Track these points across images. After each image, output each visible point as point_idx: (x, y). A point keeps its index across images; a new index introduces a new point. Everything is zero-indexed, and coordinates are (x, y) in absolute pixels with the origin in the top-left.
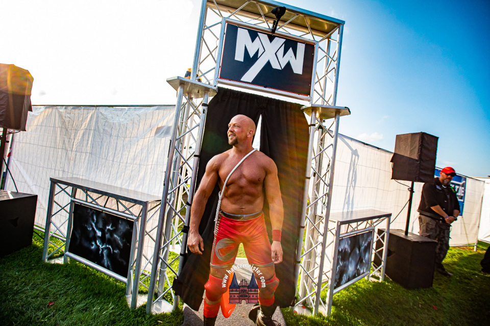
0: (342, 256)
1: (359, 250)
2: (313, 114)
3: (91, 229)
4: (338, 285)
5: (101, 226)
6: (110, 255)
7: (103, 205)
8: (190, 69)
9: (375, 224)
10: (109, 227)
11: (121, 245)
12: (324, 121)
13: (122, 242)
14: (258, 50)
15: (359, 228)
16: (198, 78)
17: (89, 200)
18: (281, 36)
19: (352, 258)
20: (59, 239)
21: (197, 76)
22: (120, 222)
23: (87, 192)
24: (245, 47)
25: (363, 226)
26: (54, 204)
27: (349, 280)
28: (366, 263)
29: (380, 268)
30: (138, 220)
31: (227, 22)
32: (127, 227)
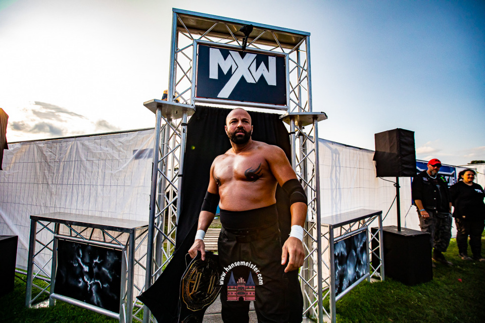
0: (339, 260)
1: (356, 253)
2: (292, 122)
3: (77, 265)
4: (340, 291)
5: (87, 260)
6: (100, 291)
7: (88, 238)
8: (166, 91)
9: (367, 224)
10: (97, 261)
11: (111, 277)
12: (303, 128)
13: (111, 275)
14: (231, 66)
15: (353, 229)
16: (174, 99)
17: (74, 234)
18: (252, 52)
19: (350, 261)
20: (44, 280)
21: (174, 97)
22: (108, 254)
23: (70, 226)
24: (219, 65)
25: (355, 226)
26: (36, 242)
27: (350, 284)
28: (364, 265)
29: (379, 268)
30: (126, 249)
31: (198, 43)
32: (115, 258)
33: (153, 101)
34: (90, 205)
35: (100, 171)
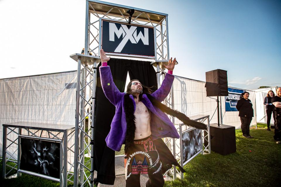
0: (185, 143)
1: (195, 138)
2: (158, 66)
3: (33, 152)
4: (186, 160)
5: (39, 149)
6: (47, 167)
7: (40, 136)
8: (84, 49)
10: (45, 149)
11: (54, 159)
13: (54, 157)
14: (122, 34)
17: (30, 134)
18: (134, 25)
19: (191, 144)
20: (13, 162)
22: (52, 145)
23: (28, 130)
26: (7, 140)
27: (192, 156)
28: (200, 145)
29: (208, 147)
30: (62, 142)
31: (102, 20)
32: (56, 147)
33: (75, 54)
34: (40, 117)
35: (45, 96)
